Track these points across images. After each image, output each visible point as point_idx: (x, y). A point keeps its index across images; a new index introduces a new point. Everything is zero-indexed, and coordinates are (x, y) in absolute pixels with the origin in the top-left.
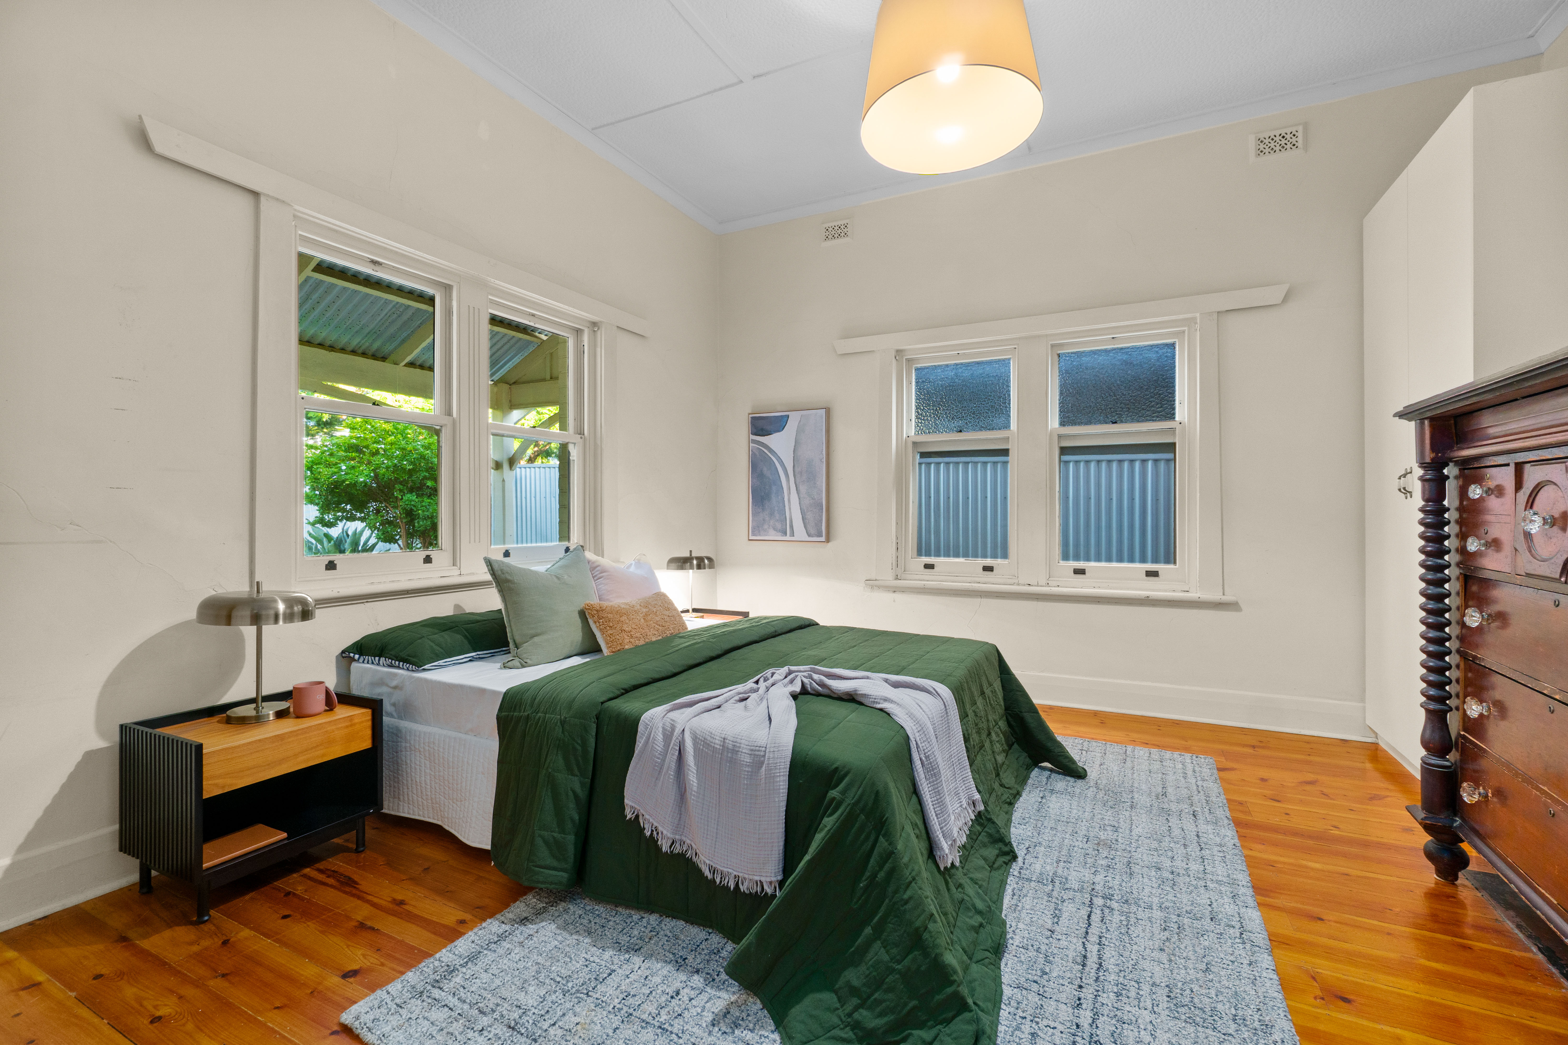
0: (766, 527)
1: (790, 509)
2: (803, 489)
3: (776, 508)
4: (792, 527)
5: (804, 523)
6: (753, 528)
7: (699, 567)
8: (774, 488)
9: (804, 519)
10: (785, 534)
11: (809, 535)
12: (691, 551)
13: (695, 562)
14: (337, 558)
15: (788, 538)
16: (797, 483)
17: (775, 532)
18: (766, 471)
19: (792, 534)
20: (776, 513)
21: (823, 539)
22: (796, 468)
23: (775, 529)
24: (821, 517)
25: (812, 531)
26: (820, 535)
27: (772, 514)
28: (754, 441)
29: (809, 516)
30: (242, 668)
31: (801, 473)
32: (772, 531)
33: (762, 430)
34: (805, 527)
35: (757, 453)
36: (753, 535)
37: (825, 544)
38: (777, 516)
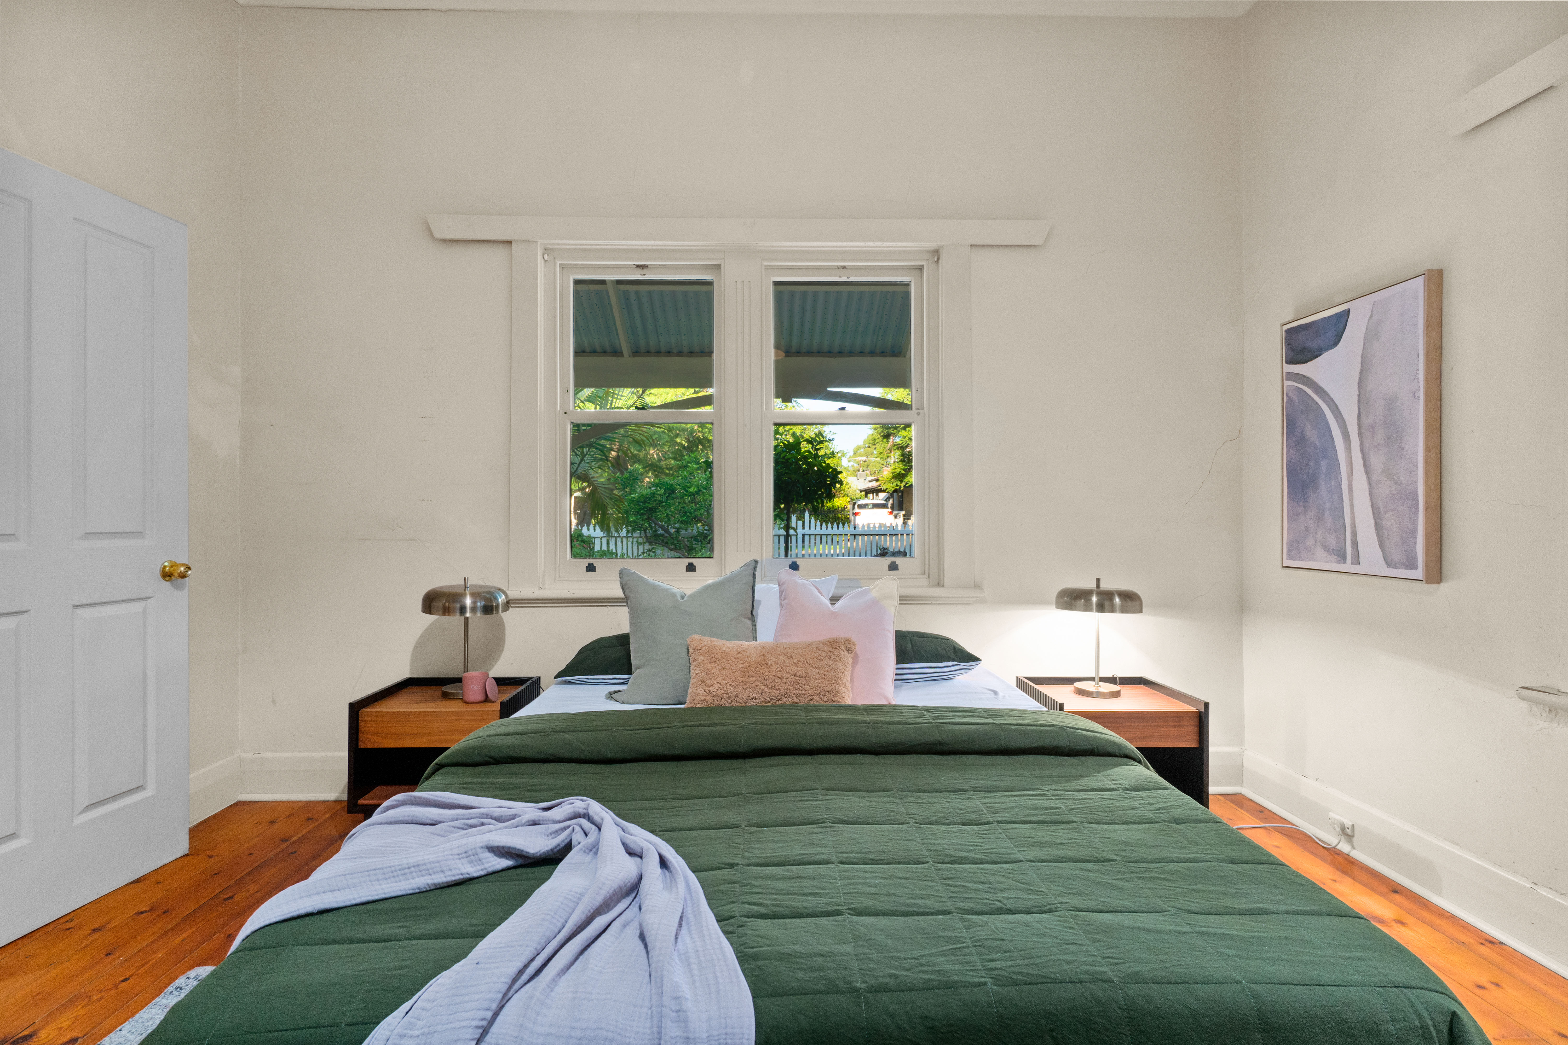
0: (1310, 542)
1: (1352, 506)
2: (1377, 462)
3: (1327, 505)
4: (1355, 543)
5: (1378, 536)
6: (1290, 545)
7: (1101, 608)
8: (1323, 464)
9: (1378, 527)
10: (1343, 558)
11: (1389, 564)
12: (1098, 580)
13: (1094, 599)
14: (596, 562)
15: (1348, 567)
16: (1366, 449)
17: (1325, 554)
18: (1311, 433)
19: (1357, 561)
20: (1327, 513)
21: (1419, 573)
22: (1363, 418)
23: (1326, 548)
24: (1414, 522)
25: (1397, 555)
26: (1411, 564)
27: (1320, 518)
28: (1291, 376)
29: (1390, 521)
30: (502, 651)
31: (1373, 427)
32: (1320, 553)
33: (1303, 350)
34: (1381, 544)
35: (1295, 398)
36: (1290, 557)
37: (1423, 585)
38: (1329, 520)
